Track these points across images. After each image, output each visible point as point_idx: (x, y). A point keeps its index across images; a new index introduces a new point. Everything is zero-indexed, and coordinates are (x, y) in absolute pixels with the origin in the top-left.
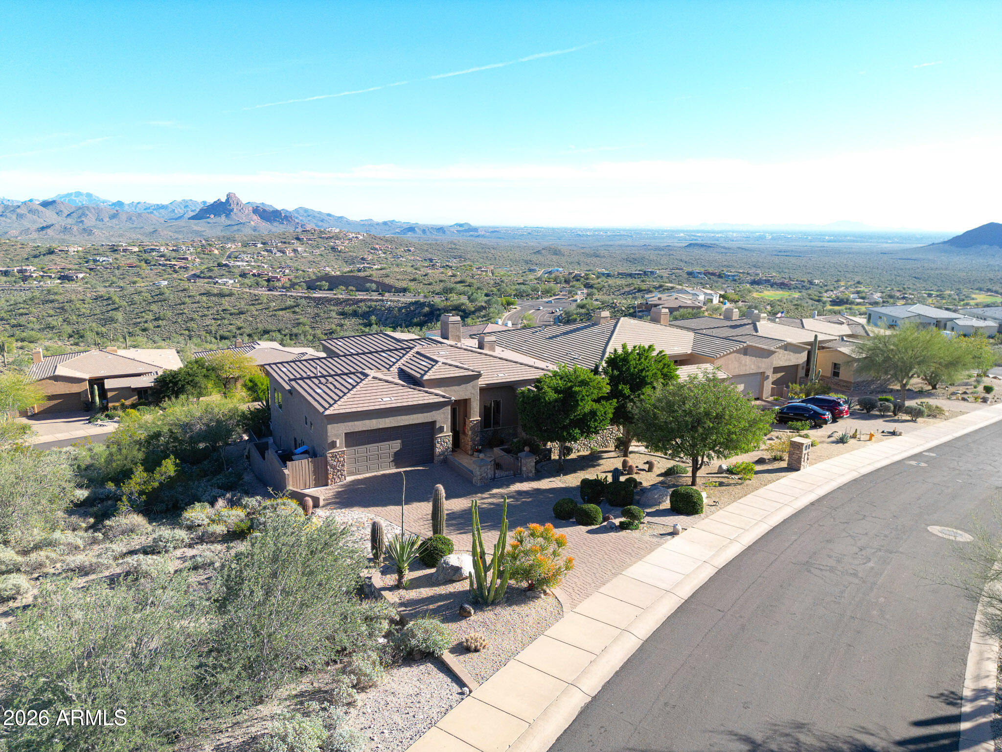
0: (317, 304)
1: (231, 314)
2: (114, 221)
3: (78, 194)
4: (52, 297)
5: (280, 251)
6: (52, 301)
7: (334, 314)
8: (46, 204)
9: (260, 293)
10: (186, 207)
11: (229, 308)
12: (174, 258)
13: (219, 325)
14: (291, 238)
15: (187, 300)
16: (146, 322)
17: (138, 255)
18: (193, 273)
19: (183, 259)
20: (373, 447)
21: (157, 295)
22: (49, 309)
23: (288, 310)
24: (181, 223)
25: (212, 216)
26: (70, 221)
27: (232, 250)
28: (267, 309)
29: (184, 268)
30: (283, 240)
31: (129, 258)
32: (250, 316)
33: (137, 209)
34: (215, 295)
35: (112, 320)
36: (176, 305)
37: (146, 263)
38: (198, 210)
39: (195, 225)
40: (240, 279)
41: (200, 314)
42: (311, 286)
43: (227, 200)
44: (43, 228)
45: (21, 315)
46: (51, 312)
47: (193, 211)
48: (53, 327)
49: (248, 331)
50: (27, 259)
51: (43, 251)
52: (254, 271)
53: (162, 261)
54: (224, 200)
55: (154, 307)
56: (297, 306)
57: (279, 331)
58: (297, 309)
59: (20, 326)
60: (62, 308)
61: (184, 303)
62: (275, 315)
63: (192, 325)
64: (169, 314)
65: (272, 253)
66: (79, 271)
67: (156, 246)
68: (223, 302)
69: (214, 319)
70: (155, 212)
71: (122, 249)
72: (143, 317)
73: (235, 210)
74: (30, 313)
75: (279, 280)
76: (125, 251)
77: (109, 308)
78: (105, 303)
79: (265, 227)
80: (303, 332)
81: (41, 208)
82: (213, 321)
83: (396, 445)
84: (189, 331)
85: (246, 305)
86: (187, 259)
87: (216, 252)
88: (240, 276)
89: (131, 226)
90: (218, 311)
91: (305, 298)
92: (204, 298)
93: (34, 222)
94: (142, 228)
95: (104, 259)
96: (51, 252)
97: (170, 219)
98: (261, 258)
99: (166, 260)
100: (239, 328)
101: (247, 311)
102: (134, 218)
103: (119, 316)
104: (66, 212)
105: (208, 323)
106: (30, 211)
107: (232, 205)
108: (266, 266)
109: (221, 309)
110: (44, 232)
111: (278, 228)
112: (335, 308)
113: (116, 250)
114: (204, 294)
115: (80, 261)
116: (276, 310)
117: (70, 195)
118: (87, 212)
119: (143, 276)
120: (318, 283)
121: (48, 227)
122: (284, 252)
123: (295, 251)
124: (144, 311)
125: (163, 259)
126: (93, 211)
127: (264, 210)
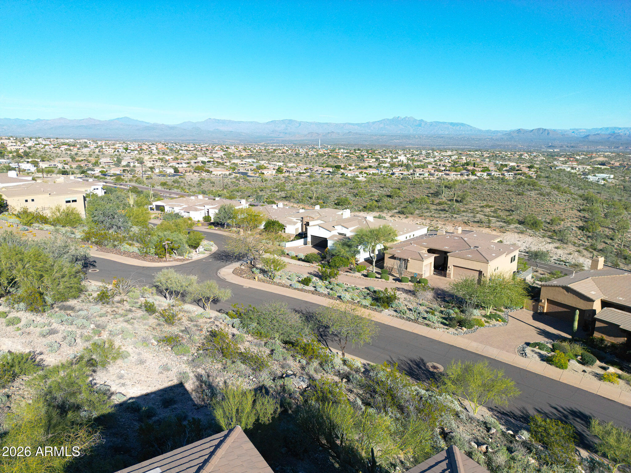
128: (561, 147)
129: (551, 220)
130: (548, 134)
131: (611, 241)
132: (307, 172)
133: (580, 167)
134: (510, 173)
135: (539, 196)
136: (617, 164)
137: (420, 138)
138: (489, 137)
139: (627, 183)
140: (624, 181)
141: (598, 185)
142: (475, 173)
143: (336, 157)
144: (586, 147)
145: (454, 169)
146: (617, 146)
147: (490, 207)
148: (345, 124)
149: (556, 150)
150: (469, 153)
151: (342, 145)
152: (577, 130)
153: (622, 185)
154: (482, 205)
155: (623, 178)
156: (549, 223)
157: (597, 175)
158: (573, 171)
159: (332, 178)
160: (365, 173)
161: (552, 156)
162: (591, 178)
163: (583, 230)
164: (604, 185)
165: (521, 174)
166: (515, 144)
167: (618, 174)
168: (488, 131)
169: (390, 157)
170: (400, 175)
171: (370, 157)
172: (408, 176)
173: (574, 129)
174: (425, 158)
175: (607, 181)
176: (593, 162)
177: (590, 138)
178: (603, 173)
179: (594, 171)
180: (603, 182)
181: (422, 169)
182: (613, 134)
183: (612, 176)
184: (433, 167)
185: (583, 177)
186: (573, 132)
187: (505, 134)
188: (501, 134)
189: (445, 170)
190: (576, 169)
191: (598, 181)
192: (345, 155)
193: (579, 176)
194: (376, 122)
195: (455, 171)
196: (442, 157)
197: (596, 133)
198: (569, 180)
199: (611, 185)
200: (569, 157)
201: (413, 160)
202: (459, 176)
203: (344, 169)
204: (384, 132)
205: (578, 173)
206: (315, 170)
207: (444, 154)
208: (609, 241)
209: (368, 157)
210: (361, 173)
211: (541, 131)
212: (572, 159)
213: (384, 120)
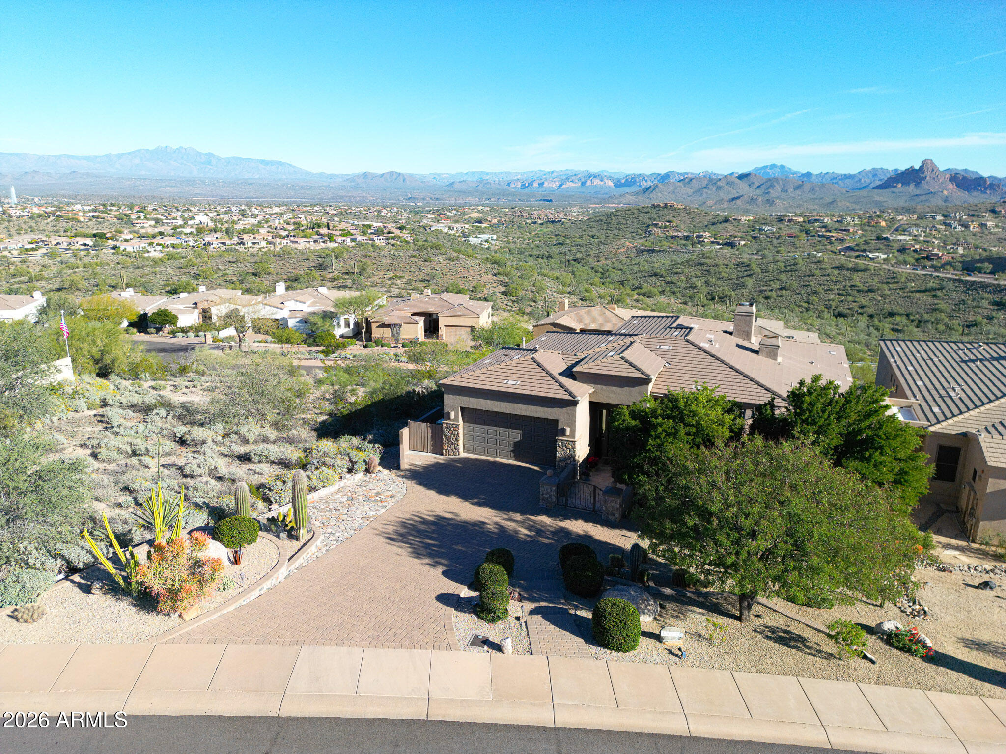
0: (968, 289)
1: (859, 291)
2: (797, 192)
3: (773, 166)
4: (703, 260)
5: (962, 226)
6: (702, 264)
7: (985, 303)
8: (742, 177)
9: (900, 270)
10: (875, 175)
11: (858, 284)
12: (835, 230)
13: (842, 301)
14: (983, 210)
15: (817, 272)
16: (771, 290)
17: (801, 226)
18: (848, 245)
19: (845, 230)
20: (491, 429)
21: (790, 265)
22: (698, 271)
23: (927, 293)
24: (863, 193)
25: (900, 185)
26: (758, 192)
27: (902, 222)
28: (903, 289)
29: (840, 239)
30: (971, 213)
31: (792, 228)
32: (880, 295)
33: (824, 180)
34: (848, 269)
35: (743, 285)
36: (804, 276)
37: (806, 233)
38: (886, 179)
39: (878, 195)
40: (896, 254)
41: (826, 287)
42: (969, 267)
43: (921, 168)
44: (734, 199)
45: (676, 274)
46: (699, 274)
47: (880, 180)
48: (695, 287)
49: (871, 311)
50: (706, 226)
51: (720, 219)
52: (917, 247)
53: (823, 232)
54: (917, 167)
55: (783, 277)
56: (941, 289)
57: (908, 315)
58: (939, 293)
59: (672, 283)
60: (708, 271)
61: (813, 276)
62: (909, 297)
63: (814, 298)
64: (795, 285)
65: (951, 226)
66: (742, 238)
67: (821, 216)
68: (854, 277)
69: (839, 294)
70: (840, 182)
71: (787, 219)
72: (770, 285)
73: (928, 178)
74: (683, 273)
75: (939, 258)
76: (790, 221)
77: (746, 274)
78: (744, 269)
79: (960, 196)
80: (936, 319)
81: (737, 181)
82: (837, 296)
83: (516, 435)
84: (808, 303)
85: (879, 282)
86: (848, 231)
87: (883, 224)
88: (899, 251)
89: (812, 196)
90: (845, 287)
91: (955, 280)
92: (836, 272)
93: (729, 193)
94: (822, 198)
95: (769, 228)
96: (726, 220)
97: (854, 189)
98: (934, 233)
99: (826, 231)
100: (862, 307)
101: (878, 289)
102: (817, 189)
103: (750, 282)
104: (757, 184)
105: (831, 297)
106: (728, 184)
107: (926, 173)
108: (936, 242)
109: (849, 284)
110: (734, 202)
111: (975, 198)
112: (990, 296)
113: (782, 220)
114: (837, 267)
115: (748, 229)
116: (912, 292)
117: (765, 167)
118: (775, 184)
119: (798, 246)
120: (979, 265)
121: (738, 198)
122: (966, 227)
123: (983, 225)
124: (773, 280)
125: (823, 230)
126: (780, 182)
127: (964, 178)
128: (424, 199)
129: (474, 287)
130: (404, 180)
131: (534, 304)
132: (40, 248)
133: (457, 225)
134: (381, 237)
135: (448, 261)
136: (495, 221)
137: (214, 184)
138: (325, 184)
139: (512, 244)
140: (508, 242)
141: (483, 249)
142: (335, 238)
143: (73, 219)
144: (453, 199)
145: (301, 234)
146: (489, 197)
147: (400, 278)
148: (60, 157)
149: (418, 204)
150: (305, 209)
151: (64, 196)
152: (439, 175)
153: (507, 247)
154: (389, 276)
155: (506, 239)
156: (472, 291)
157: (479, 236)
158: (451, 232)
159: (97, 256)
160: (158, 245)
161: (416, 211)
162: (474, 241)
163: (506, 295)
164: (488, 249)
165: (394, 238)
166: (364, 194)
167: (501, 234)
168: (321, 175)
169: (181, 217)
170: (221, 245)
171: (142, 217)
172: (233, 247)
173: (435, 174)
174: (240, 217)
175: (490, 243)
176: (468, 219)
177: (457, 187)
178: (484, 233)
179: (475, 231)
180: (486, 245)
181: (252, 236)
182: (481, 181)
183: (495, 237)
184: (269, 232)
185: (464, 239)
186: (434, 178)
187: (347, 180)
188: (341, 180)
189: (288, 236)
190: (453, 228)
191: (481, 244)
192: (90, 214)
193: (459, 239)
194: (123, 154)
195: (305, 236)
196: (267, 217)
197: (462, 179)
198: (449, 244)
199: (496, 248)
200: (439, 213)
201: (220, 221)
202: (312, 243)
203: (114, 238)
204: (143, 172)
205: (457, 235)
206: (54, 242)
207: (268, 210)
208: (533, 304)
209: (139, 218)
210: (151, 244)
211: (395, 177)
212: (442, 216)
213: (139, 151)
